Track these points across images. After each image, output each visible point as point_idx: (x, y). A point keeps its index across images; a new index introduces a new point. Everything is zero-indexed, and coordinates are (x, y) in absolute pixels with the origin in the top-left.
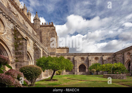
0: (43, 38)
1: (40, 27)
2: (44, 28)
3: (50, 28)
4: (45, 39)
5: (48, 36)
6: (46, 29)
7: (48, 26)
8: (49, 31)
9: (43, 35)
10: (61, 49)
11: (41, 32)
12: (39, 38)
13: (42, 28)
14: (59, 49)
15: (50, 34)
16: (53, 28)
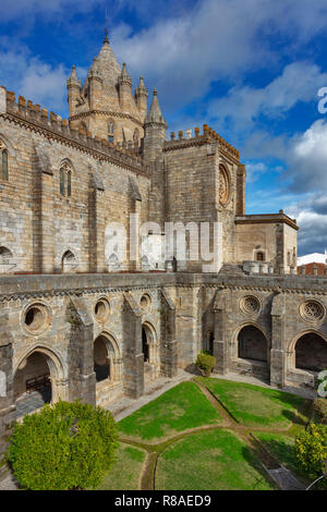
0: (171, 196)
1: (165, 150)
2: (176, 152)
3: (197, 152)
4: (179, 201)
5: (190, 187)
6: (181, 155)
7: (191, 145)
8: (192, 165)
9: (172, 183)
10: (253, 228)
11: (165, 173)
12: (160, 196)
13: (169, 154)
14: (243, 226)
15: (196, 178)
16: (209, 148)
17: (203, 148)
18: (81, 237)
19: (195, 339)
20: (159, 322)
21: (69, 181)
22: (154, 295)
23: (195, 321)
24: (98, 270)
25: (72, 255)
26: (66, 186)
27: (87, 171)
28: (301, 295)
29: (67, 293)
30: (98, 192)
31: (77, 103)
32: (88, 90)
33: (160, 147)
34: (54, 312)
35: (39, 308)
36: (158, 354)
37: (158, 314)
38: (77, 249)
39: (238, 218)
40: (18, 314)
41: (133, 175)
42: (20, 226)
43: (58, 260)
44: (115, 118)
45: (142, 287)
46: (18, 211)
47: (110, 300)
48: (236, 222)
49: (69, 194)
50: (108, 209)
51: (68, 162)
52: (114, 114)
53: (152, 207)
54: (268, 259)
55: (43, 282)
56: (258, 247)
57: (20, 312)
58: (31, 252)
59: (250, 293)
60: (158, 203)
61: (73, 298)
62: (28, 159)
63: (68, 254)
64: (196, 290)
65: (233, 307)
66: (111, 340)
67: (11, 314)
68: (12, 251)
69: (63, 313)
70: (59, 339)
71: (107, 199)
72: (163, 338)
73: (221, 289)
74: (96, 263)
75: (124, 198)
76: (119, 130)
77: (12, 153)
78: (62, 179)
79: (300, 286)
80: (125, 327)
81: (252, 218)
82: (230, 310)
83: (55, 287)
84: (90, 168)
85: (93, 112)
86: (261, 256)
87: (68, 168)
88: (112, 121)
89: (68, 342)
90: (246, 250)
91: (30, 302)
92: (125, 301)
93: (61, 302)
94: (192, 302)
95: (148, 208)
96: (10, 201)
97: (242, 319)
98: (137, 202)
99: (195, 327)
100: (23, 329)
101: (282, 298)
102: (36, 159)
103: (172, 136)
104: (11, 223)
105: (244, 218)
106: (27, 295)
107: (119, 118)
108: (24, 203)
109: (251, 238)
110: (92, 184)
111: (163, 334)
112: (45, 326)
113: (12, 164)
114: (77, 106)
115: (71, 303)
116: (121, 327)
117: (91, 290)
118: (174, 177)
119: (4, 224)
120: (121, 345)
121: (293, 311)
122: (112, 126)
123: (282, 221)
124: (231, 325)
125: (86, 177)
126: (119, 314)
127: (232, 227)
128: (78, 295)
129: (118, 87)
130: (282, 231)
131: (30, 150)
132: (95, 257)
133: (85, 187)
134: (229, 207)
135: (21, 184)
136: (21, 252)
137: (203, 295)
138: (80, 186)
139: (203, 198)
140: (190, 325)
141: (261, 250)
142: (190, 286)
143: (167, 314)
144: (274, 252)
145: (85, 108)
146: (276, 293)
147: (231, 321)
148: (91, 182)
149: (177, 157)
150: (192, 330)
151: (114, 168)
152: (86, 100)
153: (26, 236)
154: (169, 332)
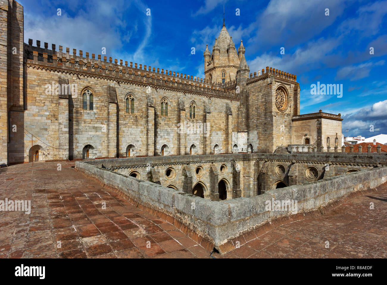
0: (250, 110)
1: (247, 84)
2: (253, 85)
3: (263, 83)
5: (259, 103)
6: (255, 86)
7: (260, 80)
8: (260, 91)
9: (251, 102)
10: (303, 123)
11: (247, 97)
12: (244, 110)
13: (249, 86)
14: (297, 122)
15: (262, 98)
16: (269, 80)
17: (266, 80)
18: (200, 138)
19: (252, 189)
20: (232, 179)
21: (194, 111)
22: (229, 165)
23: (252, 179)
24: (207, 153)
25: (195, 147)
26: (192, 114)
27: (203, 104)
28: (306, 164)
29: (183, 163)
30: (207, 114)
31: (208, 64)
32: (213, 56)
33: (245, 83)
34: (177, 171)
35: (172, 169)
36: (231, 195)
37: (231, 175)
38: (197, 143)
39: (294, 118)
40: (163, 171)
41: (228, 101)
42: (172, 135)
43: (188, 149)
44: (226, 69)
45: (221, 161)
46: (171, 128)
47: (204, 167)
48: (293, 120)
49: (194, 117)
50: (214, 122)
51: (193, 102)
52: (225, 67)
53: (240, 117)
54: (312, 142)
55: (172, 159)
56: (306, 135)
57: (164, 170)
58: (176, 146)
59: (281, 163)
60: (244, 115)
61: (185, 165)
62: (175, 105)
63: (193, 146)
64: (253, 163)
65: (272, 171)
66: (204, 186)
67: (161, 171)
68: (168, 146)
69: (181, 172)
70: (179, 183)
71: (214, 116)
72: (234, 188)
73: (266, 162)
74: (206, 150)
75: (223, 115)
76: (227, 75)
77: (169, 103)
78: (191, 111)
79: (305, 159)
80: (211, 180)
81: (303, 117)
82: (271, 173)
83: (178, 161)
84: (204, 102)
85: (215, 68)
86: (307, 141)
87: (194, 105)
88: (224, 71)
89: (183, 184)
90: (298, 137)
91: (168, 166)
92: (211, 168)
93: (180, 167)
94: (250, 169)
95: (238, 118)
96: (168, 125)
97: (276, 178)
98: (230, 116)
99: (252, 183)
100: (165, 177)
101: (296, 166)
102: (179, 105)
103: (251, 76)
104: (168, 134)
105: (298, 117)
106: (167, 164)
107: (228, 68)
108: (174, 125)
109: (302, 130)
110: (205, 111)
111: (234, 185)
112: (174, 177)
113: (169, 108)
114: (208, 66)
115: (184, 168)
116: (209, 180)
117: (194, 162)
118: (252, 98)
119: (166, 135)
120: (209, 188)
121: (302, 173)
122: (224, 74)
123: (321, 117)
124: (271, 182)
125: (202, 108)
126: (208, 174)
127: (290, 124)
128: (187, 164)
129: (228, 51)
130: (320, 124)
131: (176, 100)
132: (206, 147)
133: (202, 113)
134: (287, 112)
135: (173, 116)
136: (172, 146)
137: (257, 165)
138: (199, 112)
139: (266, 109)
140: (249, 181)
141: (308, 137)
142: (249, 160)
143: (236, 175)
144: (316, 138)
145: (211, 66)
146: (293, 163)
147: (271, 180)
148: (205, 110)
149: (253, 87)
150: (250, 184)
151: (218, 100)
152: (212, 62)
153: (174, 139)
154: (236, 185)
